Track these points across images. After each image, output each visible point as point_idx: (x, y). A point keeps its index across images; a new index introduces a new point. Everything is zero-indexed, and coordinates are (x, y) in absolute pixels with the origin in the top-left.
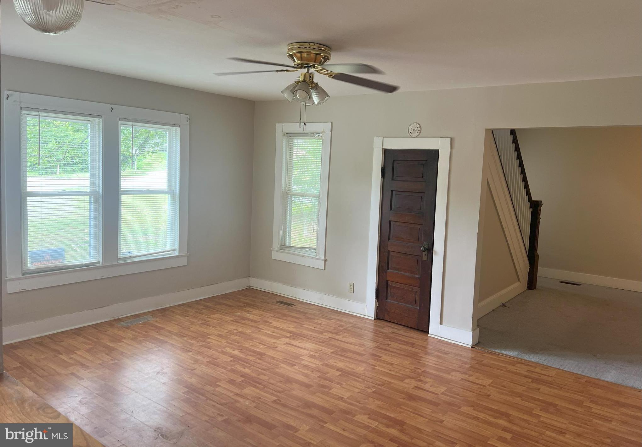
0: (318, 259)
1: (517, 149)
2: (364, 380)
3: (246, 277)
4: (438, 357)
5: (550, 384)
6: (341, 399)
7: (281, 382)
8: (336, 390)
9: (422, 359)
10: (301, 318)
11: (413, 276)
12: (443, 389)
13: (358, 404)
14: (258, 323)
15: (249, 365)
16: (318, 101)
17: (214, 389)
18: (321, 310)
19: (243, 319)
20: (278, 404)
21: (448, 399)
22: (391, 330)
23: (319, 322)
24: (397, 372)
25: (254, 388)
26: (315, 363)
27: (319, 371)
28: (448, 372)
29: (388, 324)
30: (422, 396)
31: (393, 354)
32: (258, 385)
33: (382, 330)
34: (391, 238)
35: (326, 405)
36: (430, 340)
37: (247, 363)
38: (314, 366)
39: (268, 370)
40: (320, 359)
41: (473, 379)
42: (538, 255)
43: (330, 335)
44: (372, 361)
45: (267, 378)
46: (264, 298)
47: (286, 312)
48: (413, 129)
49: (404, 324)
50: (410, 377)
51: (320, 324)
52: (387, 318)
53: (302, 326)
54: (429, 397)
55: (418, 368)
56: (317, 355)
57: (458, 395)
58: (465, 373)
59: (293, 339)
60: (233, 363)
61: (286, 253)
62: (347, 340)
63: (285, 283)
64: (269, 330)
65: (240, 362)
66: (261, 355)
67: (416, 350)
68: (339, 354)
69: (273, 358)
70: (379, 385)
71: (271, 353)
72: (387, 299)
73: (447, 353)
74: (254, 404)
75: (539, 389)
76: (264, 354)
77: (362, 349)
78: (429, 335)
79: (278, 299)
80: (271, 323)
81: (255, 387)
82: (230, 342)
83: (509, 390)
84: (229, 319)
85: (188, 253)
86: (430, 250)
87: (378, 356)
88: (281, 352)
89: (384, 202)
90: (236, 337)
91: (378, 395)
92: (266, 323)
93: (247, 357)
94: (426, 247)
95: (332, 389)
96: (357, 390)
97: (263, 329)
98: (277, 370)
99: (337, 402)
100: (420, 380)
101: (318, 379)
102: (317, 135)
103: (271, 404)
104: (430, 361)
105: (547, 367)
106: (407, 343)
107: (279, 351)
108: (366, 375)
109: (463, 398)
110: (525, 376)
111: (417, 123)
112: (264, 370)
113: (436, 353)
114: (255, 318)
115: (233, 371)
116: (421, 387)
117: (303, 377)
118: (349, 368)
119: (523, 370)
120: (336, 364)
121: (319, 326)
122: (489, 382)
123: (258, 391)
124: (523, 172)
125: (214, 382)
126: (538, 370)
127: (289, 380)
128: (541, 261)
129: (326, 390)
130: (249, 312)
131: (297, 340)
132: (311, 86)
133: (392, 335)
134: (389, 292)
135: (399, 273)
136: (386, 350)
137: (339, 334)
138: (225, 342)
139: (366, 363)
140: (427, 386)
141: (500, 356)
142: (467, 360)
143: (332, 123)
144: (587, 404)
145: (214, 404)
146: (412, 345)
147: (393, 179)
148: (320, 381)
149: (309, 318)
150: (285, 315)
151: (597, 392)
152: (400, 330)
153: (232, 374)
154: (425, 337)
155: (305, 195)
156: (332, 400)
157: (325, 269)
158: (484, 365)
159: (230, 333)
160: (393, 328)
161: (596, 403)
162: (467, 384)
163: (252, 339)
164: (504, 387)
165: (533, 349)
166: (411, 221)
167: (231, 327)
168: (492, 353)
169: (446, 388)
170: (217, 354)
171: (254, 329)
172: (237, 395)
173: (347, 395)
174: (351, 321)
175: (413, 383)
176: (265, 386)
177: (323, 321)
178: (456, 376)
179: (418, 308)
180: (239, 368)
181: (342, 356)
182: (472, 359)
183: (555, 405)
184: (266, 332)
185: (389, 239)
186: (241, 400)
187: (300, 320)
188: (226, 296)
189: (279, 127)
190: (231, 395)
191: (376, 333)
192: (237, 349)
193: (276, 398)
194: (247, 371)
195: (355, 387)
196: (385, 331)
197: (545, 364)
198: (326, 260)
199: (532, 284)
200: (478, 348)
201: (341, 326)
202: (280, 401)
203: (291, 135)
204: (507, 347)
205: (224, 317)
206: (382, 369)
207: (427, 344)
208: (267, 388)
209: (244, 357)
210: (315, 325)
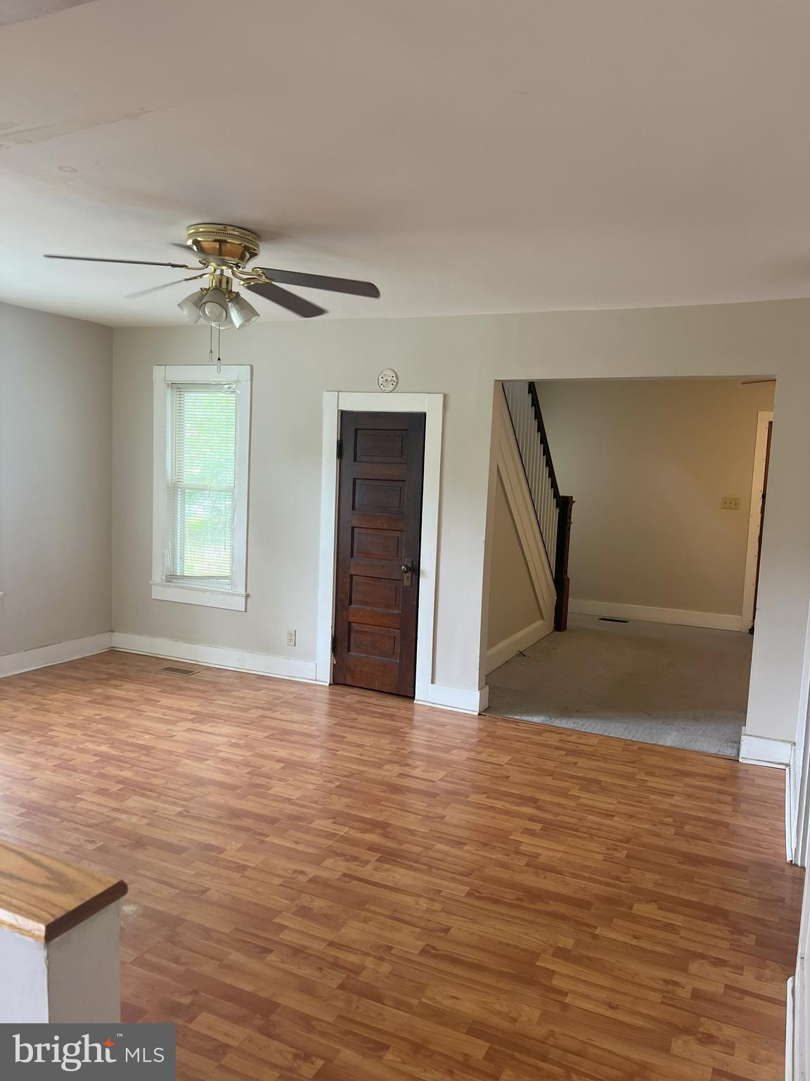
0: (234, 595)
1: (538, 416)
2: (322, 772)
3: (106, 632)
4: (430, 730)
5: (590, 756)
6: (288, 801)
7: (187, 785)
8: (278, 789)
9: (407, 735)
10: (208, 691)
11: (391, 611)
12: (441, 774)
13: (315, 805)
14: (135, 703)
15: (130, 766)
16: (241, 322)
17: (72, 804)
18: (241, 677)
19: (108, 698)
20: (187, 816)
21: (449, 786)
22: (356, 698)
23: (241, 694)
24: (371, 757)
25: (141, 798)
26: (239, 755)
27: (247, 765)
28: (448, 749)
29: (352, 690)
30: (412, 786)
31: (364, 732)
32: (148, 793)
33: (343, 700)
34: (355, 554)
35: (266, 812)
36: (417, 709)
37: (125, 763)
38: (240, 758)
39: (162, 770)
40: (248, 747)
41: (483, 757)
42: (569, 579)
43: (260, 712)
44: (331, 745)
45: (163, 781)
46: (141, 664)
47: (182, 684)
48: (385, 378)
49: (376, 689)
50: (391, 762)
51: (242, 698)
52: (349, 680)
53: (212, 703)
54: (422, 786)
55: (403, 749)
56: (242, 742)
57: (463, 780)
58: (471, 750)
59: (199, 722)
60: (100, 765)
61: (175, 587)
62: (289, 718)
63: (176, 638)
64: (156, 712)
65: (112, 762)
66: (147, 750)
67: (398, 724)
68: (278, 739)
69: (170, 752)
70: (345, 776)
71: (164, 745)
72: (349, 651)
73: (443, 725)
74: (146, 821)
75: (576, 763)
76: (153, 748)
77: (314, 728)
78: (415, 702)
79: (166, 665)
80: (159, 701)
81: (143, 795)
82: (90, 733)
83: (535, 767)
84: (83, 699)
86: (415, 570)
87: (340, 736)
88: (181, 742)
89: (342, 498)
90: (100, 726)
91: (343, 789)
92: (149, 701)
93: (123, 754)
94: (409, 565)
95: (272, 787)
96: (312, 787)
97: (146, 712)
98: (180, 769)
99: (282, 805)
100: (407, 765)
101: (248, 776)
102: (226, 386)
103: (175, 818)
104: (418, 737)
105: (585, 734)
106: (383, 715)
107: (177, 741)
108: (323, 764)
109: (470, 784)
110: (557, 748)
111: (392, 370)
112: (155, 770)
113: (428, 726)
114: (130, 695)
115: (103, 776)
116: (410, 774)
117: (222, 775)
118: (296, 756)
119: (554, 740)
120: (275, 753)
121: (241, 701)
122: (507, 759)
123: (150, 801)
124: (546, 452)
125: (72, 794)
126: (573, 738)
127: (200, 782)
128: (573, 587)
129: (263, 791)
130: (116, 687)
131: (206, 724)
132: (229, 298)
133: (359, 706)
134: (352, 641)
135: (369, 608)
136: (351, 727)
137: (275, 709)
138: (82, 735)
139: (322, 747)
140: (417, 772)
141: (520, 724)
142: (473, 733)
143: (252, 367)
144: (641, 776)
145: (77, 826)
146: (391, 717)
147: (355, 460)
148: (251, 779)
149: (222, 690)
150: (181, 689)
151: (654, 760)
152: (371, 697)
153: (102, 780)
154: (411, 705)
155: (208, 488)
156: (274, 804)
157: (246, 611)
158: (498, 737)
159: (89, 720)
160: (359, 695)
161: (653, 775)
162: (475, 764)
163: (128, 726)
164: (528, 764)
165: (565, 712)
166: (386, 527)
167: (89, 712)
168: (508, 721)
169: (445, 773)
170: (70, 752)
171: (129, 712)
172: (114, 810)
173: (295, 794)
174: (293, 689)
175: (397, 769)
176: (160, 794)
177: (249, 694)
178: (459, 756)
179: (398, 662)
180: (112, 770)
181: (282, 740)
182: (480, 730)
183: (599, 782)
184: (151, 714)
185: (352, 556)
186: (123, 817)
187: (207, 693)
188: (72, 665)
189: (158, 372)
190: (104, 810)
191: (333, 703)
192: (105, 744)
193: (182, 809)
194: (126, 774)
195: (308, 783)
196: (348, 701)
197: (583, 730)
198: (247, 596)
199: (560, 622)
200: (488, 715)
201: (278, 698)
202: (188, 812)
203: (179, 386)
204: (528, 712)
205: (74, 696)
206: (346, 754)
207: (413, 714)
208: (165, 795)
209: (120, 754)
210: (233, 700)
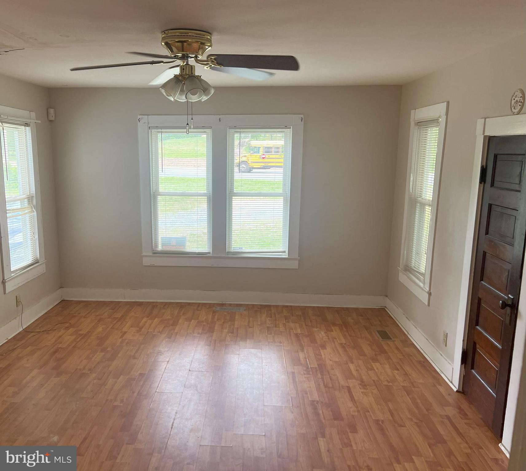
0: (424, 290)
11: (496, 344)
34: (484, 278)
72: (472, 368)
78: (500, 445)
85: (299, 257)
86: (514, 309)
135: (485, 334)
143: (448, 103)
147: (492, 185)
157: (428, 305)
185: (481, 279)
189: (412, 114)
198: (430, 294)
